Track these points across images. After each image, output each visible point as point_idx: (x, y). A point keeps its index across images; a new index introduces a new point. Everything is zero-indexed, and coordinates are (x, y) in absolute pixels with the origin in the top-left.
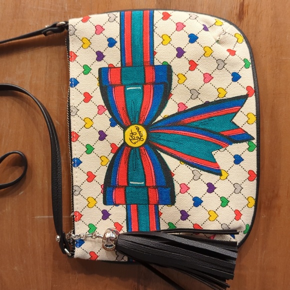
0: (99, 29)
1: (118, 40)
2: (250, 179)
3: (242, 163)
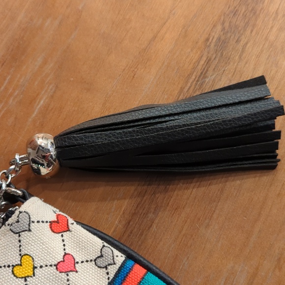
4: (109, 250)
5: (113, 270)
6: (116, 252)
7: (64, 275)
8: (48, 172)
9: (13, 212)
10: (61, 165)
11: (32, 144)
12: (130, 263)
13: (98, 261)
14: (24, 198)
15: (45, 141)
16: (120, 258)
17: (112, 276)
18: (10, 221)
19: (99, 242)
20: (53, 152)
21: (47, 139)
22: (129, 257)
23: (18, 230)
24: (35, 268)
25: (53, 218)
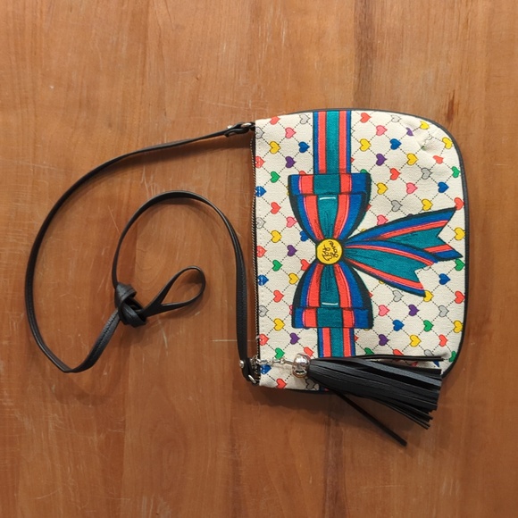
0: (290, 133)
1: (311, 144)
2: (457, 301)
3: (448, 283)
4: (303, 115)
5: (311, 121)
12: (316, 113)
13: (302, 122)
16: (310, 115)
17: (312, 124)
19: (297, 115)
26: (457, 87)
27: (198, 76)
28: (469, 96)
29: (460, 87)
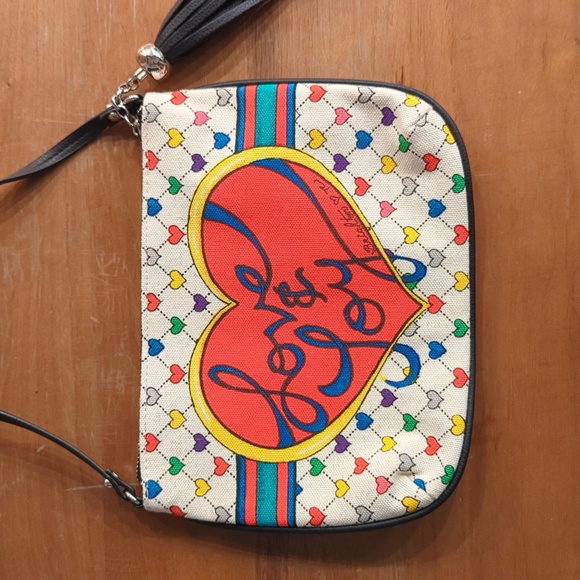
4: (222, 91)
5: (234, 100)
6: (228, 89)
7: (204, 126)
8: (163, 75)
9: (141, 112)
10: (169, 61)
11: (142, 59)
12: (242, 89)
13: (221, 102)
14: (141, 98)
15: (150, 51)
16: (233, 90)
17: (235, 105)
18: (143, 117)
19: (213, 90)
20: (158, 54)
21: (149, 47)
22: (239, 85)
23: (153, 118)
24: (181, 134)
25: (172, 97)
26: (407, 61)
27: (10, 81)
28: (427, 73)
29: (411, 60)
